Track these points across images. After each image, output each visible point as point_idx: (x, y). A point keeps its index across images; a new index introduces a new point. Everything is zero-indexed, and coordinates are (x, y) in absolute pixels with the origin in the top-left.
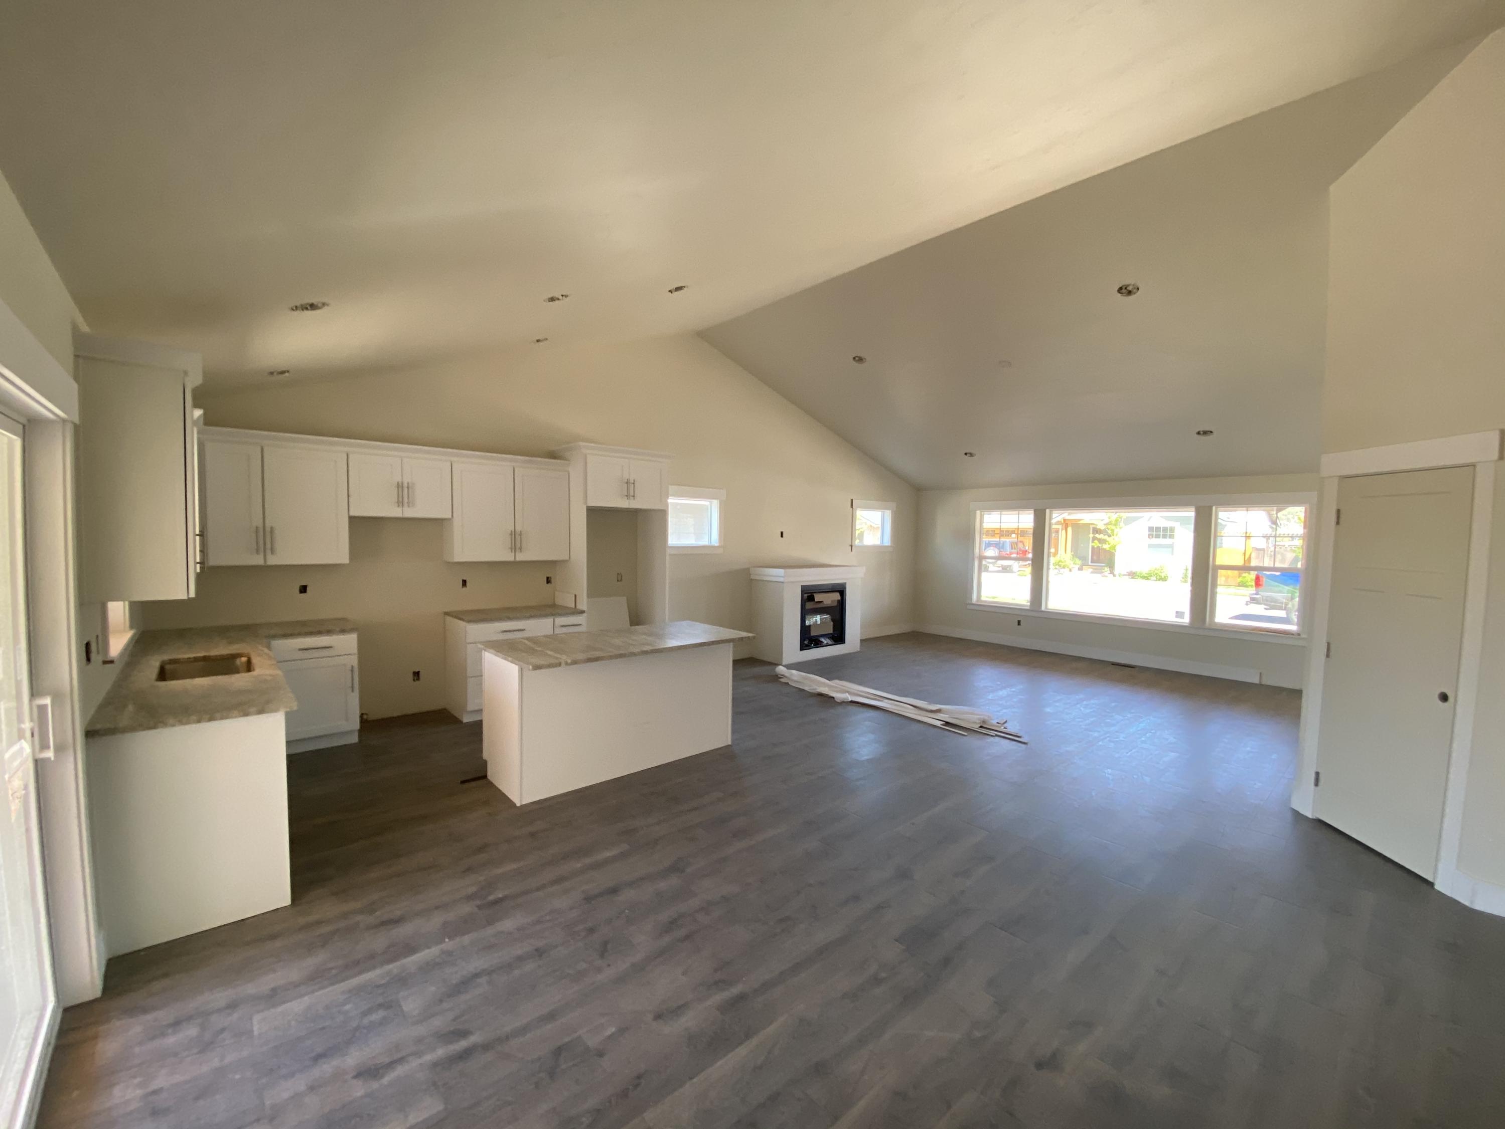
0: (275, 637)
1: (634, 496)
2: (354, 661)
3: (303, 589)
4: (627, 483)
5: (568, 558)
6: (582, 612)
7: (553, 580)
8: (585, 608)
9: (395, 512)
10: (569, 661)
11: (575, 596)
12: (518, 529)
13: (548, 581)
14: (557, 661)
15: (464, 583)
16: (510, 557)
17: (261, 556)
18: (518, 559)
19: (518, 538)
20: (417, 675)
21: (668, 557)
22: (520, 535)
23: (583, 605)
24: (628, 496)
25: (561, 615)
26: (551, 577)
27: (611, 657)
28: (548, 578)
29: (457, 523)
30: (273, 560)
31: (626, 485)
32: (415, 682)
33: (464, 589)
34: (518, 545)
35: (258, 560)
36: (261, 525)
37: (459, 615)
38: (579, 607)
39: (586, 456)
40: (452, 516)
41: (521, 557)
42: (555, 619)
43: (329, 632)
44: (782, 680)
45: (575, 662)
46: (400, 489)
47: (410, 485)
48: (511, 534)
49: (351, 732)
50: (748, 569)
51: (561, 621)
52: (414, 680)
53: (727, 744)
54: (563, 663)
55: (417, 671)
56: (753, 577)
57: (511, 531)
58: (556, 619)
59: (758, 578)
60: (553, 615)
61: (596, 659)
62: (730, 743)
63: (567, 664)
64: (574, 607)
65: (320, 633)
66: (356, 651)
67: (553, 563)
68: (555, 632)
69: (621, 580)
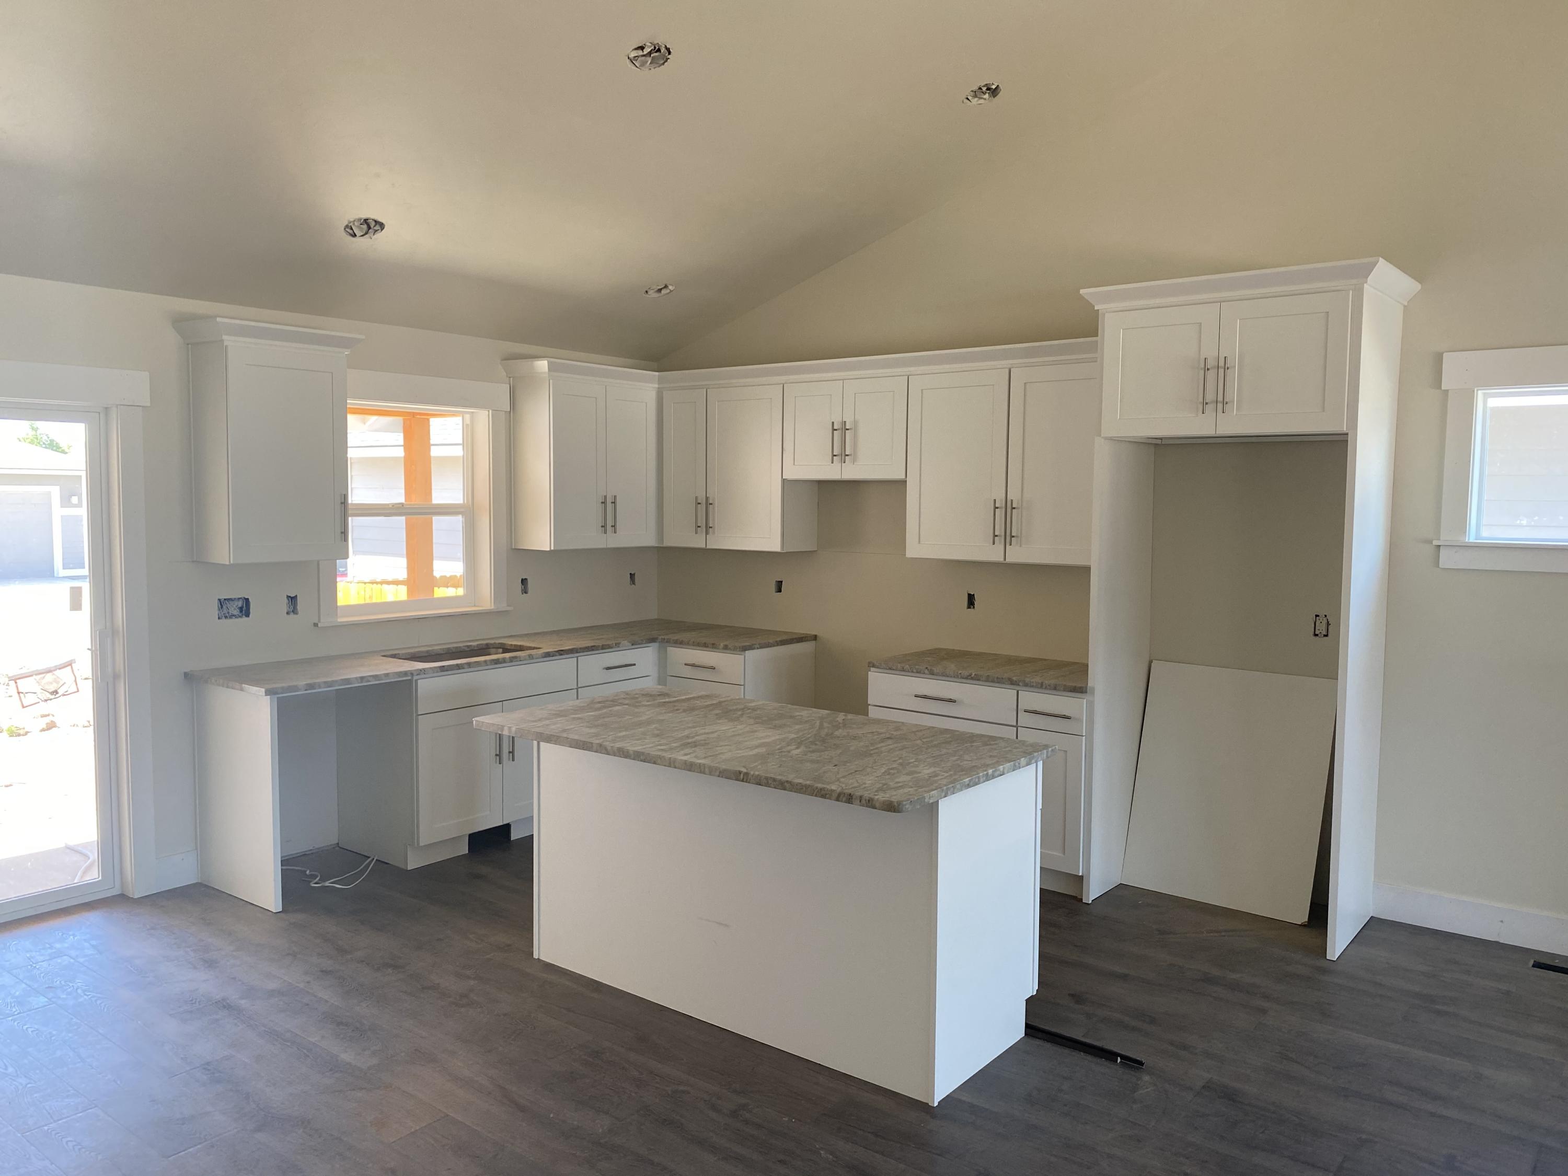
4: (1208, 368)
12: (1013, 496)
17: (703, 536)
18: (1009, 559)
29: (912, 487)
30: (713, 543)
31: (1206, 374)
35: (698, 543)
36: (702, 495)
40: (906, 475)
41: (1017, 554)
42: (1020, 693)
43: (713, 646)
46: (837, 433)
47: (848, 426)
48: (999, 508)
51: (1030, 699)
57: (999, 501)
60: (1014, 683)
68: (1019, 724)
69: (1325, 633)
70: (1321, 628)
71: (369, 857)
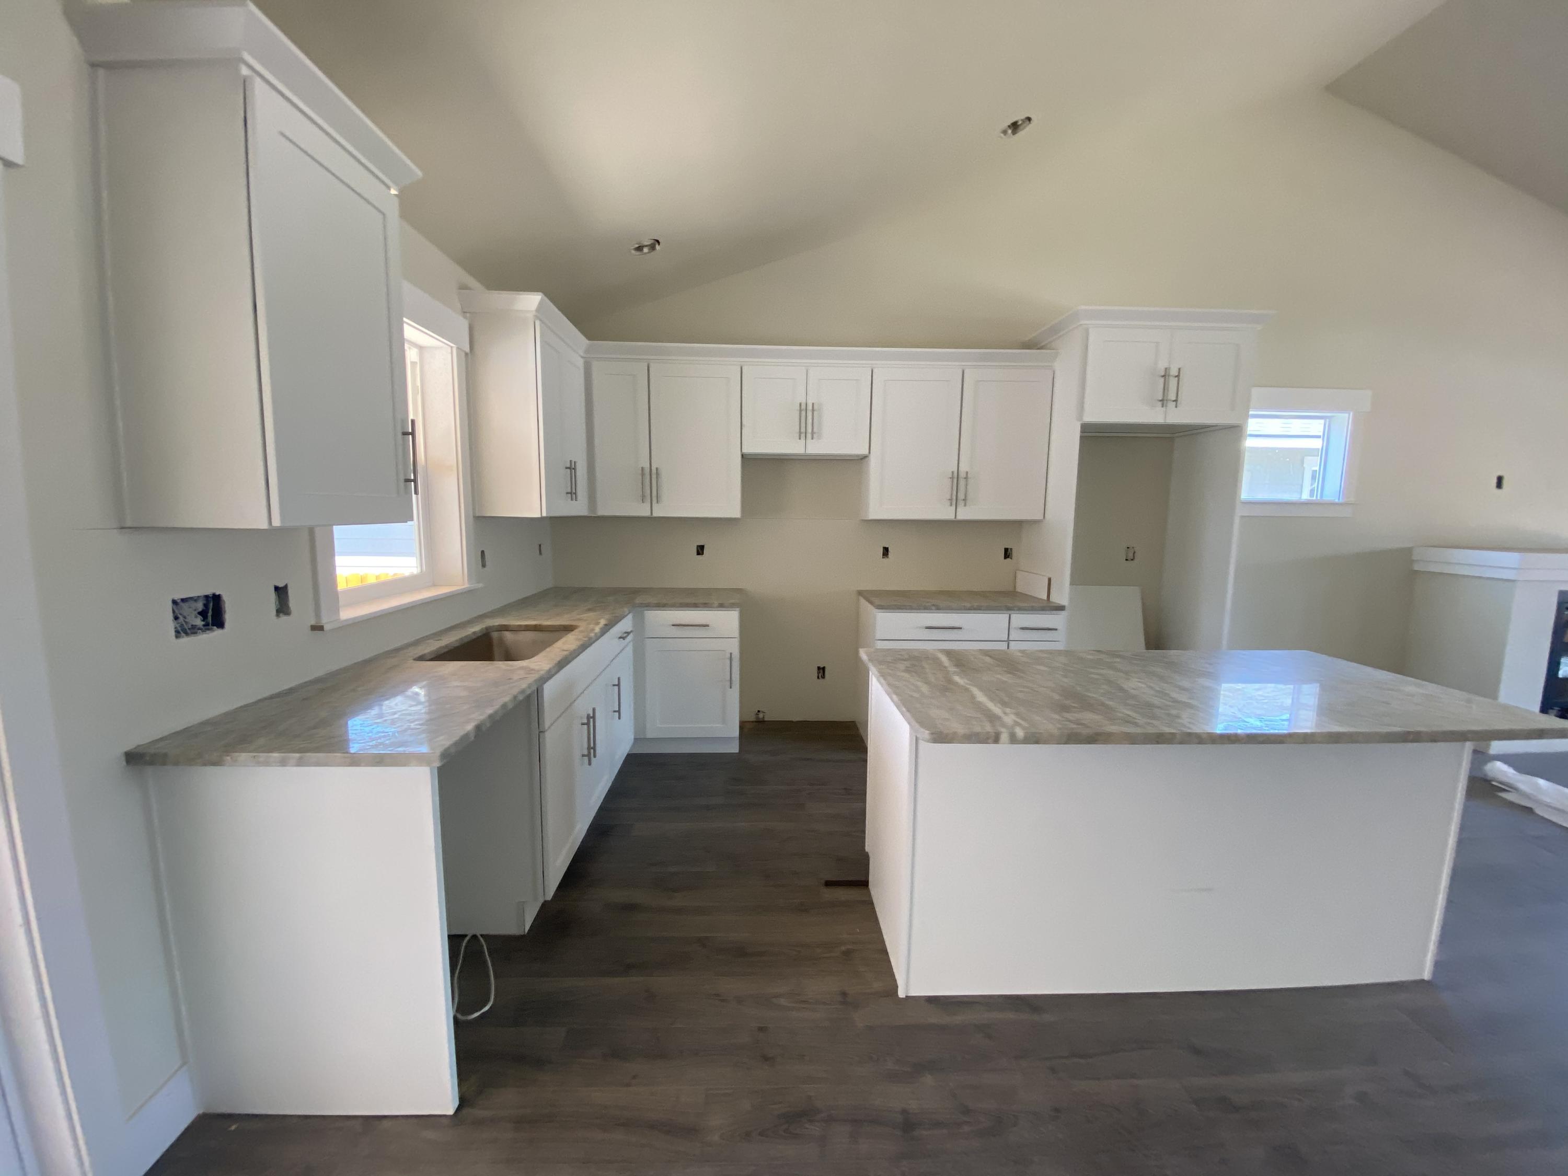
0: (649, 606)
1: (1176, 401)
2: (734, 647)
3: (700, 550)
4: (1165, 376)
5: (1039, 517)
6: (1061, 608)
7: (1014, 554)
8: (1064, 601)
9: (794, 447)
10: (1020, 733)
11: (1050, 580)
12: (964, 468)
13: (1007, 554)
14: (988, 728)
15: (886, 551)
16: (945, 513)
17: (647, 505)
18: (960, 517)
19: (962, 483)
20: (822, 671)
21: (1237, 521)
22: (966, 478)
23: (1061, 595)
24: (1163, 402)
25: (1020, 609)
26: (1011, 549)
27: (1132, 739)
28: (1006, 550)
29: (874, 463)
30: (659, 512)
31: (1162, 380)
32: (818, 680)
33: (885, 560)
34: (961, 496)
35: (643, 510)
36: (647, 466)
37: (871, 596)
38: (1057, 599)
39: (1087, 331)
40: (870, 452)
41: (965, 514)
42: (1012, 616)
43: (706, 606)
44: (1504, 795)
45: (1033, 739)
46: (803, 413)
47: (816, 407)
48: (952, 478)
49: (728, 740)
50: (1409, 550)
51: (1020, 619)
52: (818, 678)
53: (1418, 977)
54: (1004, 737)
55: (822, 666)
56: (1416, 567)
57: (953, 472)
58: (1014, 616)
59: (1433, 568)
60: (1008, 609)
61: (1094, 738)
62: (1427, 975)
63: (1013, 740)
64: (1045, 597)
65: (695, 606)
66: (736, 633)
67: (1017, 525)
68: (1011, 638)
69: (1132, 558)
70: (1131, 556)
71: (466, 936)
